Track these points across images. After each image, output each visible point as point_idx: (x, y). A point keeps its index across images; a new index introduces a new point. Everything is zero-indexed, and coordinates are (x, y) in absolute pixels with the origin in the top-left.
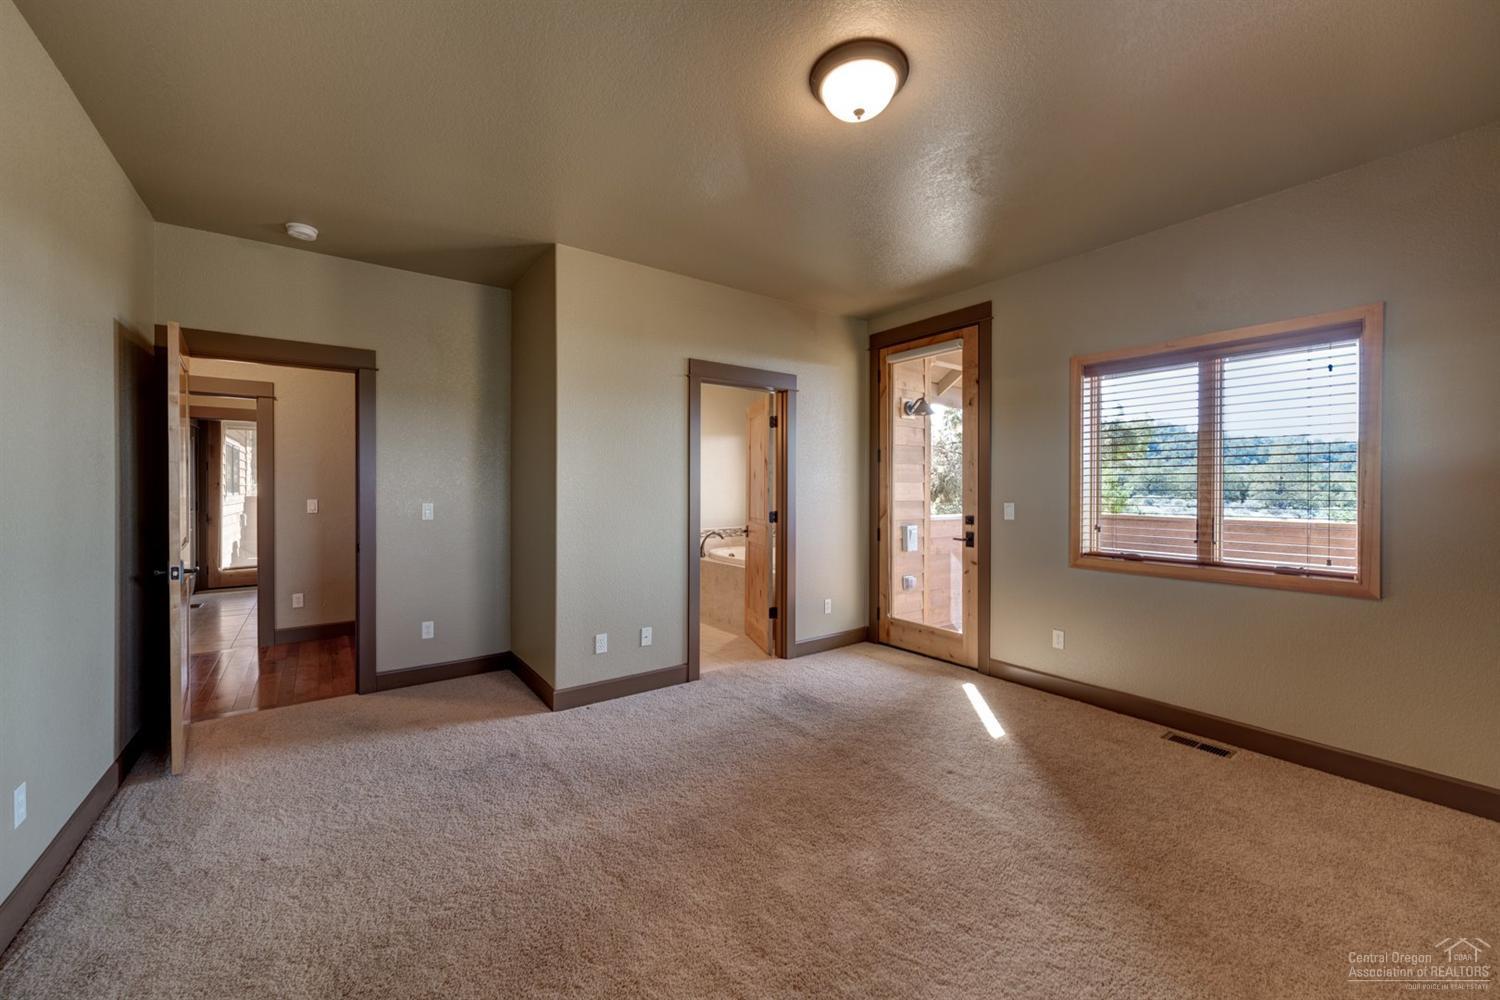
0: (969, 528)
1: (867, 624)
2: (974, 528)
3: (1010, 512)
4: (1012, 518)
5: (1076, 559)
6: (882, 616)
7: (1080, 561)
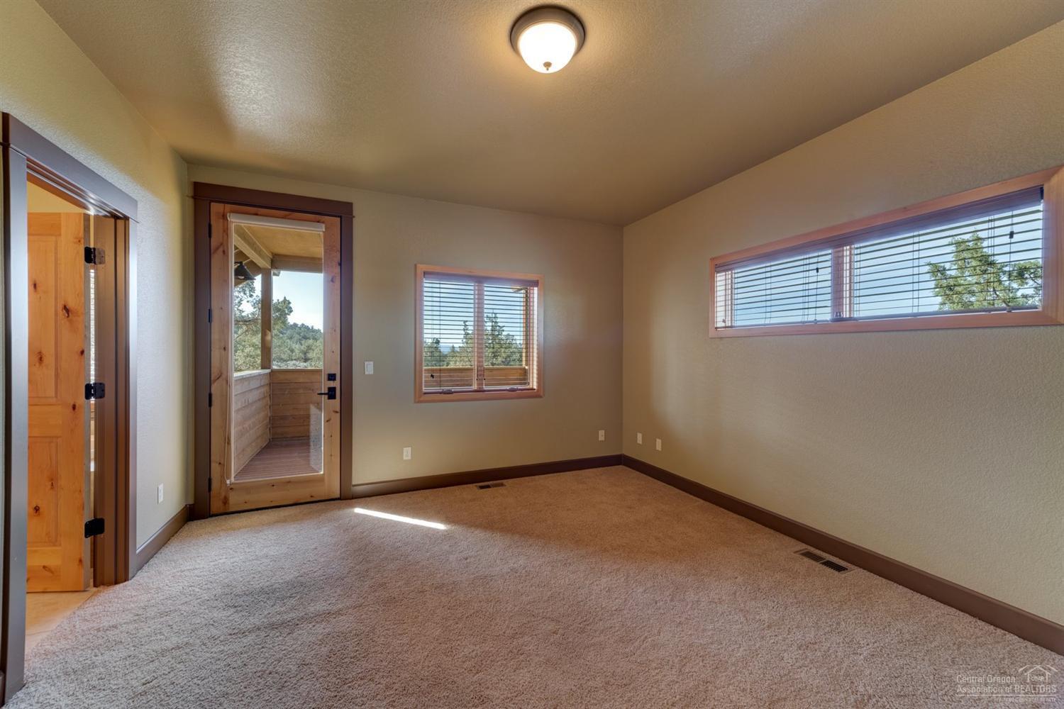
0: (332, 384)
1: (191, 501)
2: (336, 384)
3: (369, 368)
4: (372, 373)
5: (420, 397)
6: (215, 485)
7: (423, 398)
